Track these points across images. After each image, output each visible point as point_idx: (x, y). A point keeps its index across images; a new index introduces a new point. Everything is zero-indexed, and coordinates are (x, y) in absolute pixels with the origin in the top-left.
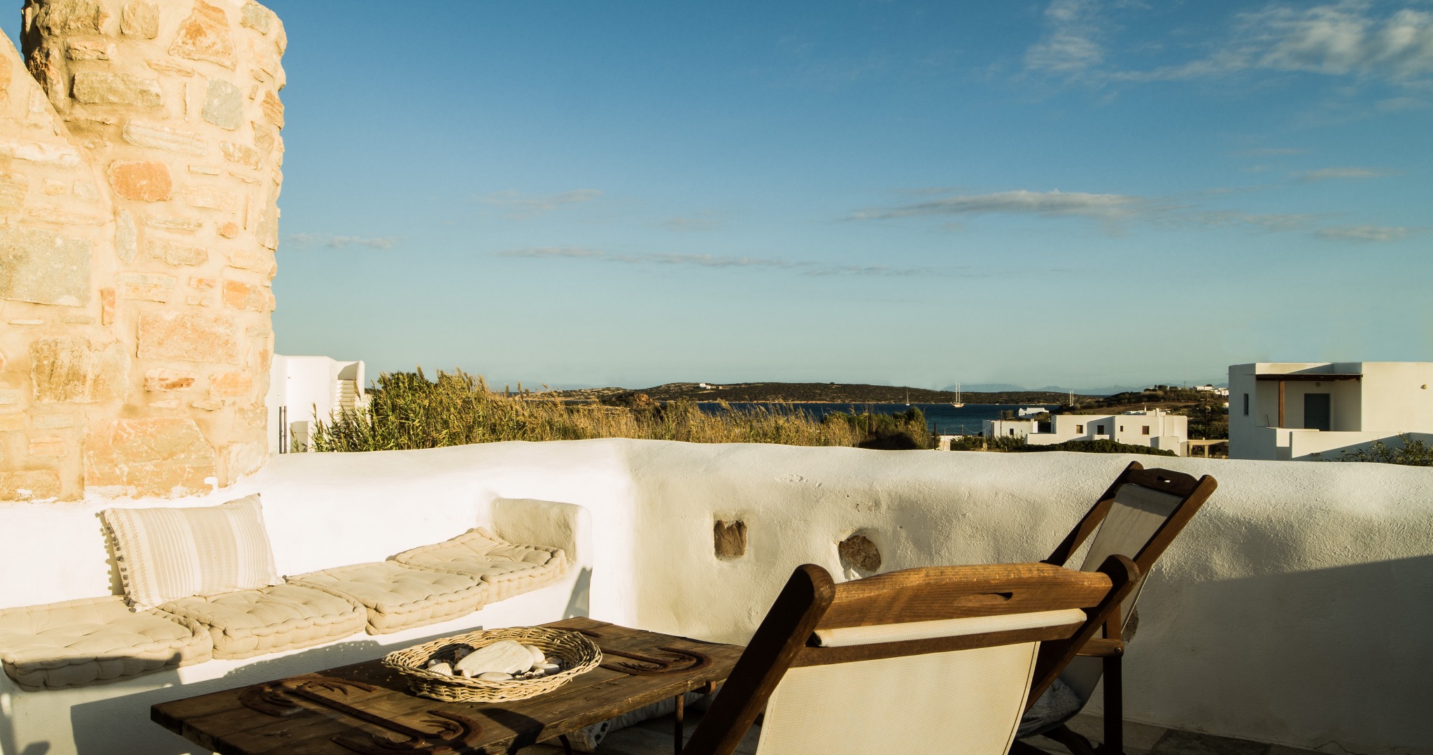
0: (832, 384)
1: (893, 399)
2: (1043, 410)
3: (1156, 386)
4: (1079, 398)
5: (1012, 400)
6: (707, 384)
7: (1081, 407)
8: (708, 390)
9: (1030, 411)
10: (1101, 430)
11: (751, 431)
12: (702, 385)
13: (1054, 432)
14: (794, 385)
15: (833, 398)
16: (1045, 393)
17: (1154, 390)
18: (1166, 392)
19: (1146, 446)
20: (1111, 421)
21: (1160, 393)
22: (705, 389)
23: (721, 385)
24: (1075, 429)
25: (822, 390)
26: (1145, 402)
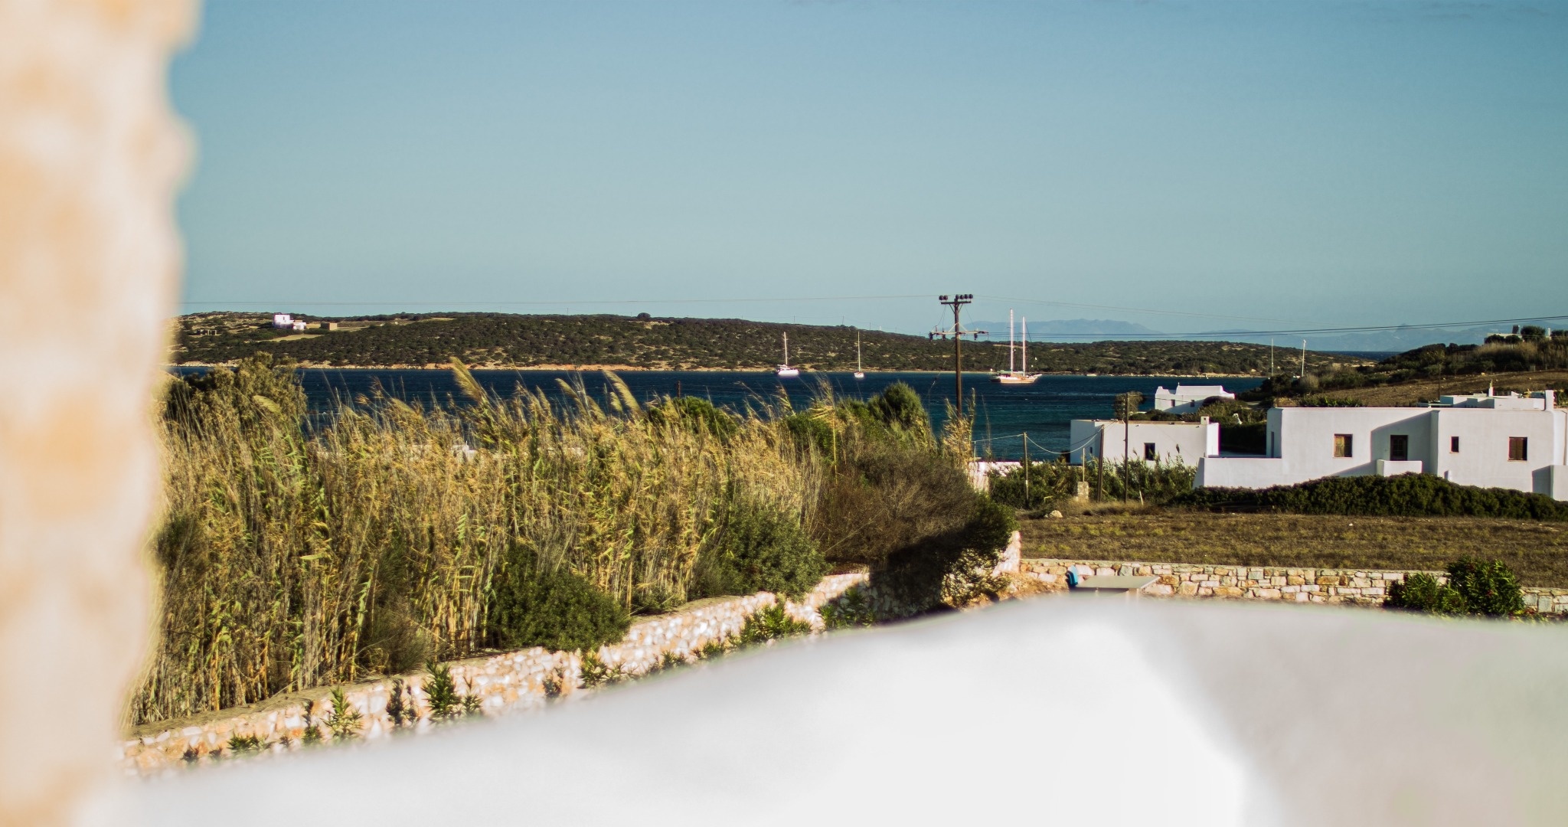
0: (644, 317)
1: (811, 360)
2: (1219, 392)
3: (1515, 329)
4: (1317, 359)
5: (1131, 365)
6: (294, 317)
7: (1321, 384)
8: (298, 332)
9: (1187, 395)
10: (1399, 448)
11: (533, 461)
12: (282, 320)
13: (1276, 454)
14: (539, 320)
15: (647, 356)
16: (1218, 345)
17: (1512, 340)
18: (1543, 347)
19: (1524, 491)
20: (1428, 424)
21: (1529, 348)
22: (289, 330)
23: (336, 320)
24: (1331, 444)
25: (616, 335)
26: (1489, 370)
